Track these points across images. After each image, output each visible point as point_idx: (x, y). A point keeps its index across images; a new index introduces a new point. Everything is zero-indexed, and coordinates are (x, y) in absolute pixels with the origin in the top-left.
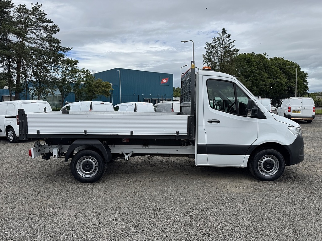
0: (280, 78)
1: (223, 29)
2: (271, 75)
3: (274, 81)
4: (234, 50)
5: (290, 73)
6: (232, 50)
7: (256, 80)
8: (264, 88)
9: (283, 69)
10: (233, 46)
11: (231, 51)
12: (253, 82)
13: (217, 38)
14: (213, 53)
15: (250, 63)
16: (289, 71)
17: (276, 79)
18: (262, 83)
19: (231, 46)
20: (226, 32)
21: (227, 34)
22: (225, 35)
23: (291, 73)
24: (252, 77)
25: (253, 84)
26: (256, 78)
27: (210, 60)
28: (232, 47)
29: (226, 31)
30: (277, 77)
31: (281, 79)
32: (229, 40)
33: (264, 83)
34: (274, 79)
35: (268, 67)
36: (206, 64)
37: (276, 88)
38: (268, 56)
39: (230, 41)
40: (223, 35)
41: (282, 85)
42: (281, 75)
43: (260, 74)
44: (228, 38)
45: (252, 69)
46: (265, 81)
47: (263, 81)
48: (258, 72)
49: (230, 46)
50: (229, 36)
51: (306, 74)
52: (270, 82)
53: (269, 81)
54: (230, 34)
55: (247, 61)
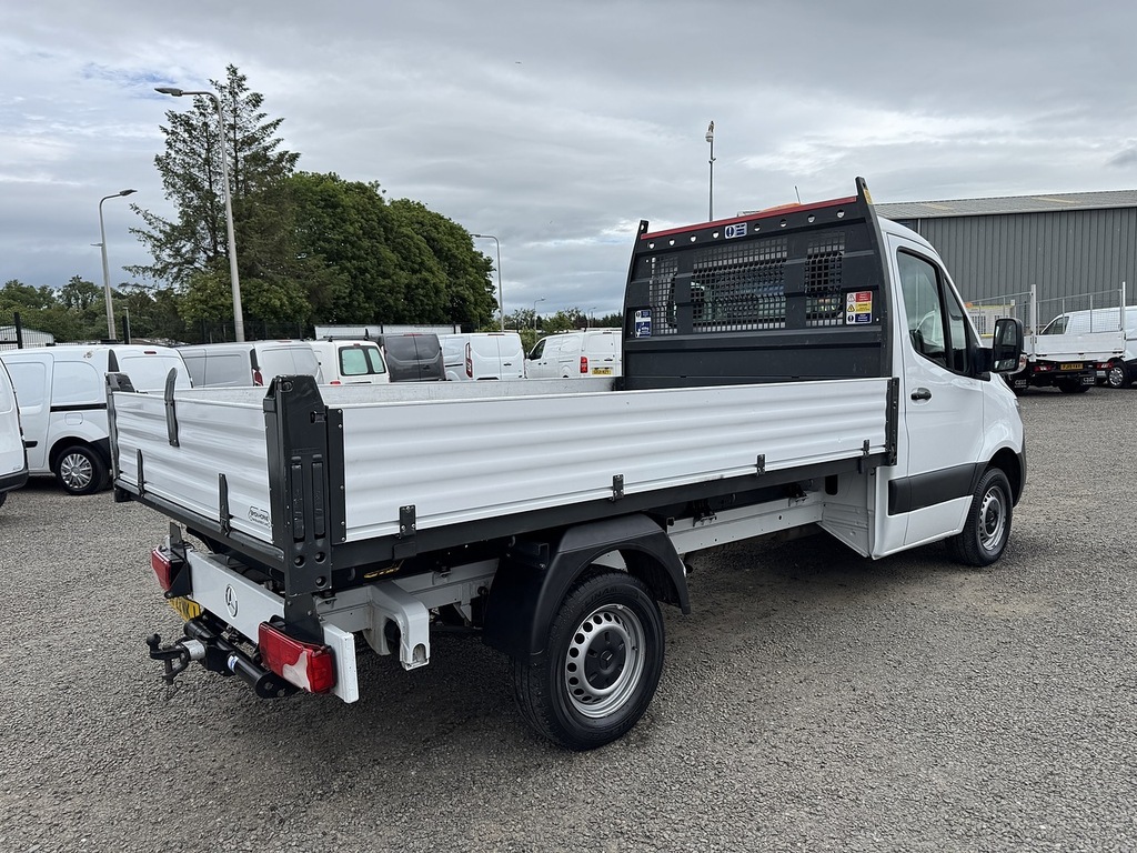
0: (430, 270)
1: (233, 71)
2: (405, 259)
3: (415, 279)
4: (282, 155)
5: (453, 255)
6: (273, 154)
7: (363, 271)
8: (391, 301)
9: (434, 240)
10: (278, 141)
11: (268, 160)
12: (354, 277)
13: (213, 100)
14: (199, 156)
15: (339, 210)
16: (449, 250)
17: (419, 271)
18: (381, 281)
19: (268, 141)
20: (246, 84)
21: (248, 93)
22: (243, 96)
23: (456, 257)
24: (349, 261)
25: (356, 287)
26: (362, 265)
27: (193, 184)
28: (274, 145)
29: (244, 78)
30: (422, 264)
31: (433, 273)
32: (261, 116)
33: (388, 281)
34: (414, 272)
35: (392, 230)
36: (175, 196)
37: (421, 301)
38: (384, 192)
39: (264, 122)
40: (234, 94)
41: (437, 291)
42: (432, 262)
43: (375, 253)
44: (254, 106)
45: (345, 231)
46: (390, 278)
47: (385, 275)
48: (366, 243)
49: (267, 139)
50: (256, 100)
51: (489, 261)
52: (406, 282)
53: (404, 277)
54: (260, 93)
55: (326, 200)
